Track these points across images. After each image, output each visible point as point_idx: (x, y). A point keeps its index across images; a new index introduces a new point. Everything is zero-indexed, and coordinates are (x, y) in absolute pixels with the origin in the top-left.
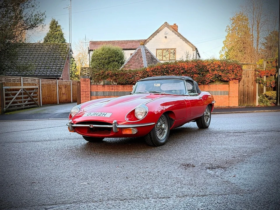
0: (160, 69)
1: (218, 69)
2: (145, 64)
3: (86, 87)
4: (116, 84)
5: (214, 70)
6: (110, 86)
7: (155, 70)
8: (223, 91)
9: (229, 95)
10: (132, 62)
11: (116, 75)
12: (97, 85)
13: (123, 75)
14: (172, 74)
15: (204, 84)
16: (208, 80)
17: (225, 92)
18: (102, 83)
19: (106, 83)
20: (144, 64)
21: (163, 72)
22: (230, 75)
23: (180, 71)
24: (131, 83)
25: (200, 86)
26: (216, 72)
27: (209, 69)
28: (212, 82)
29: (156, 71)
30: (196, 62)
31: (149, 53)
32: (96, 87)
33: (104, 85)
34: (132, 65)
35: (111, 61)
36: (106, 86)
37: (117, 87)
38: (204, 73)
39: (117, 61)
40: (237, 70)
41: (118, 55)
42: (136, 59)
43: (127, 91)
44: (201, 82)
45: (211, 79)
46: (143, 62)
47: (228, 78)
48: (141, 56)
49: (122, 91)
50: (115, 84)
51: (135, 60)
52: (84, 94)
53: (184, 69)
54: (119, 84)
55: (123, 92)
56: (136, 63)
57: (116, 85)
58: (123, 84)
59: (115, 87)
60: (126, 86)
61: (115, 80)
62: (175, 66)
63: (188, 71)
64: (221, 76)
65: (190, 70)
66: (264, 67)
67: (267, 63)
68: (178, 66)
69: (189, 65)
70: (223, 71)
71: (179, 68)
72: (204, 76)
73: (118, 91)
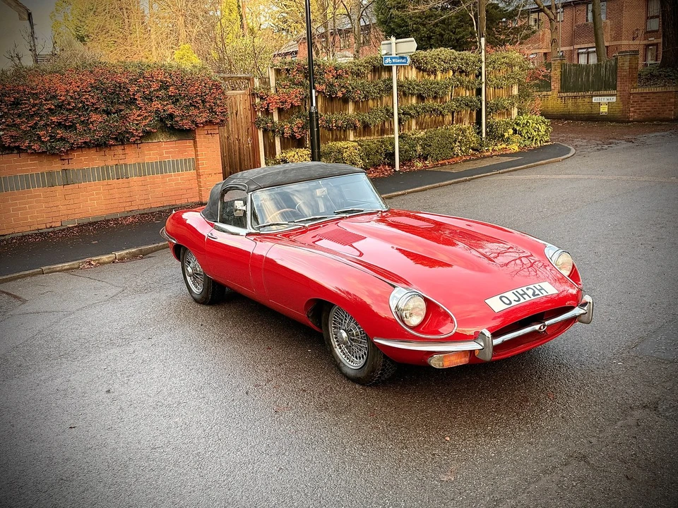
1: (162, 93)
5: (151, 100)
8: (181, 160)
9: (197, 168)
15: (123, 144)
16: (137, 130)
17: (185, 163)
22: (196, 112)
23: (41, 104)
25: (112, 148)
26: (157, 105)
28: (147, 135)
30: (91, 72)
38: (122, 108)
40: (214, 95)
44: (115, 139)
45: (148, 125)
47: (193, 122)
53: (54, 97)
62: (21, 88)
63: (69, 104)
64: (171, 116)
65: (76, 99)
66: (273, 83)
67: (278, 72)
68: (32, 89)
69: (71, 84)
70: (177, 100)
71: (36, 96)
72: (124, 118)
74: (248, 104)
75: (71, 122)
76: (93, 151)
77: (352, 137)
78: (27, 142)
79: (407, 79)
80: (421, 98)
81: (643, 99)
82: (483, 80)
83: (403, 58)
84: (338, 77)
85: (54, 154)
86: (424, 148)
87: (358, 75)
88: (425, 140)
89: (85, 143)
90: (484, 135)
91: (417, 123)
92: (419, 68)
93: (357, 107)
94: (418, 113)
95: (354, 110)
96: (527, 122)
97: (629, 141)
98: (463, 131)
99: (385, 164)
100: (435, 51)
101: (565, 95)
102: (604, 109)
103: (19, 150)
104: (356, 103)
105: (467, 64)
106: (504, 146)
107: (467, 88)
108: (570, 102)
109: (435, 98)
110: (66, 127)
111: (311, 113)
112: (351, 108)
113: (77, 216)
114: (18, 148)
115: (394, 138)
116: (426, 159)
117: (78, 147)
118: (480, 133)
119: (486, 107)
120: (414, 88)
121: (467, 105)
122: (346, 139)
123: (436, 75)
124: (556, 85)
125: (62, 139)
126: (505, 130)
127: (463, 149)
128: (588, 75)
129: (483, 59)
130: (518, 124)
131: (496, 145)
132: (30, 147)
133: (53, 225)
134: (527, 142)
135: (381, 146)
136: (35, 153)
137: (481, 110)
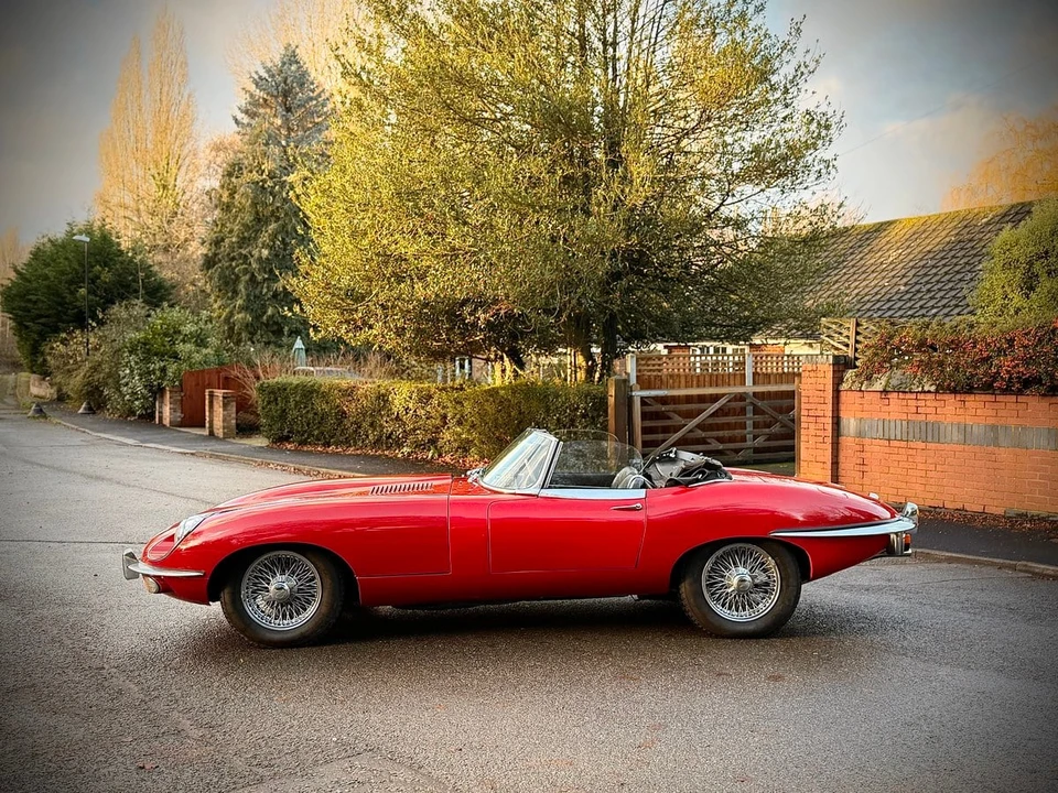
3: (817, 400)
4: (933, 388)
6: (908, 396)
12: (860, 390)
18: (878, 386)
19: (897, 383)
24: (988, 386)
32: (859, 401)
33: (885, 391)
36: (895, 395)
37: (938, 404)
43: (977, 420)
49: (956, 420)
50: (926, 389)
52: (812, 426)
55: (959, 424)
57: (929, 392)
59: (928, 403)
61: (926, 367)
73: (940, 418)
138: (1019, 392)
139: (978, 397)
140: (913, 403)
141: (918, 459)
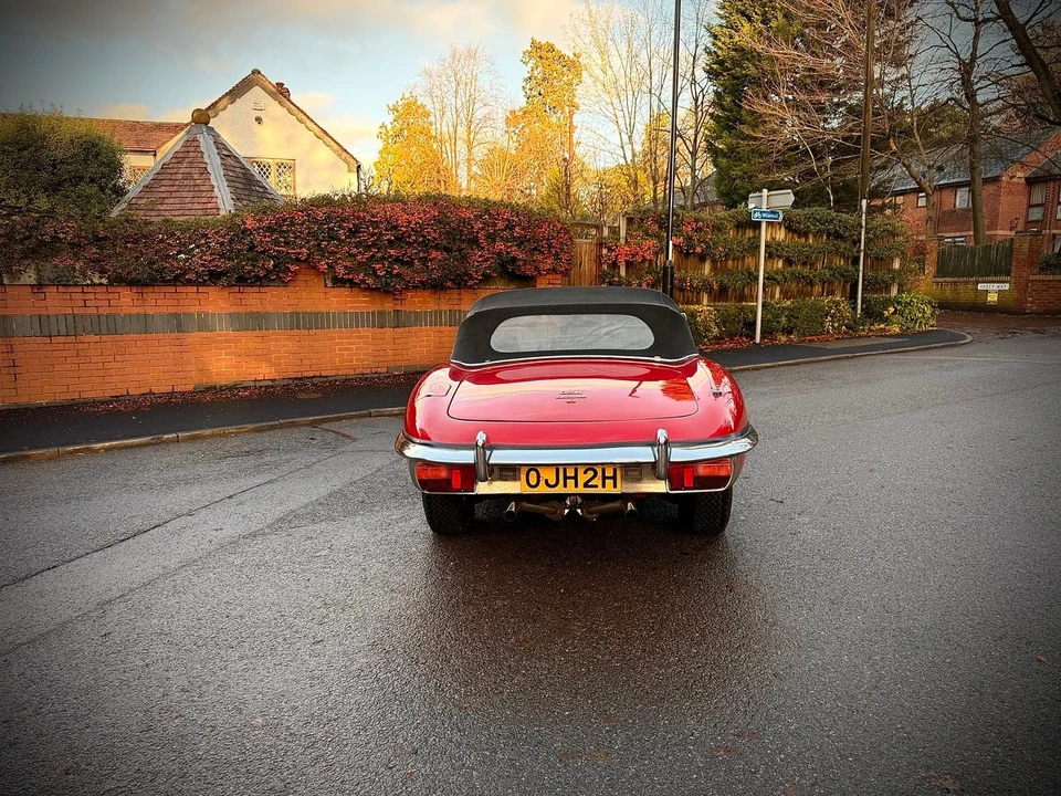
0: (302, 224)
1: (506, 234)
2: (225, 201)
4: (104, 281)
5: (495, 240)
6: (71, 289)
7: (281, 226)
10: (163, 189)
11: (99, 239)
13: (136, 242)
14: (349, 243)
15: (459, 288)
16: (477, 272)
18: (29, 277)
19: (52, 276)
20: (220, 201)
21: (315, 235)
22: (540, 257)
23: (381, 234)
24: (176, 278)
25: (448, 291)
26: (500, 246)
27: (477, 233)
28: (487, 279)
29: (285, 228)
31: (235, 157)
33: (40, 285)
34: (166, 201)
35: (65, 180)
36: (54, 289)
37: (112, 296)
38: (464, 246)
39: (92, 180)
40: (561, 240)
41: (98, 154)
42: (180, 176)
43: (158, 310)
44: (453, 281)
45: (489, 268)
46: (216, 189)
47: (536, 267)
48: (200, 165)
49: (135, 311)
50: (96, 281)
51: (177, 183)
53: (395, 227)
54: (119, 280)
55: (138, 314)
56: (185, 194)
57: (101, 284)
58: (139, 281)
59: (99, 296)
60: (151, 289)
61: (98, 264)
63: (409, 237)
64: (514, 259)
65: (417, 232)
66: (623, 233)
67: (630, 221)
68: (373, 216)
69: (413, 215)
70: (522, 243)
71: (376, 225)
72: (464, 258)
73: (114, 310)
74: (594, 255)
75: (409, 257)
76: (427, 293)
77: (705, 302)
78: (362, 275)
79: (774, 239)
80: (788, 262)
81: (1044, 288)
82: (862, 248)
83: (774, 213)
84: (699, 230)
85: (387, 292)
86: (789, 321)
87: (719, 230)
88: (792, 310)
89: (422, 282)
90: (859, 312)
91: (781, 292)
92: (789, 229)
93: (714, 268)
94: (785, 278)
95: (711, 270)
96: (911, 301)
97: (1034, 331)
98: (837, 304)
99: (741, 335)
100: (807, 211)
101: (942, 280)
102: (993, 298)
103: (352, 284)
104: (714, 262)
105: (845, 227)
106: (882, 326)
107: (842, 255)
108: (948, 290)
109: (804, 264)
110: (403, 263)
111: (665, 268)
112: (707, 267)
113: (403, 363)
114: (350, 281)
115: (756, 306)
116: (790, 333)
117: (415, 287)
118: (855, 309)
119: (864, 280)
120: (783, 249)
121: (842, 276)
122: (699, 302)
123: (807, 238)
124: (930, 269)
125: (398, 275)
126: (886, 309)
127: (836, 325)
128: (973, 257)
129: (864, 225)
130: (899, 303)
131: (872, 324)
132: (363, 281)
133: (379, 370)
134: (911, 325)
135: (739, 314)
136: (369, 289)
137: (857, 282)
138: (204, 284)
139: (156, 289)
140: (80, 296)
141: (91, 353)
